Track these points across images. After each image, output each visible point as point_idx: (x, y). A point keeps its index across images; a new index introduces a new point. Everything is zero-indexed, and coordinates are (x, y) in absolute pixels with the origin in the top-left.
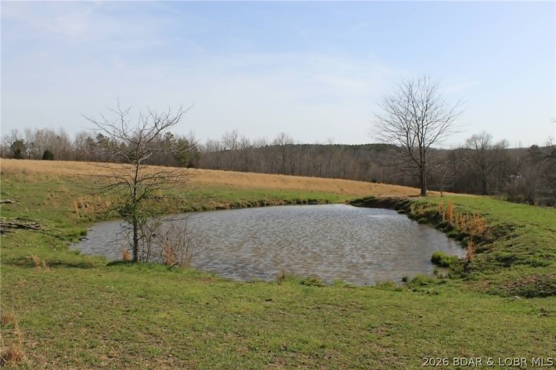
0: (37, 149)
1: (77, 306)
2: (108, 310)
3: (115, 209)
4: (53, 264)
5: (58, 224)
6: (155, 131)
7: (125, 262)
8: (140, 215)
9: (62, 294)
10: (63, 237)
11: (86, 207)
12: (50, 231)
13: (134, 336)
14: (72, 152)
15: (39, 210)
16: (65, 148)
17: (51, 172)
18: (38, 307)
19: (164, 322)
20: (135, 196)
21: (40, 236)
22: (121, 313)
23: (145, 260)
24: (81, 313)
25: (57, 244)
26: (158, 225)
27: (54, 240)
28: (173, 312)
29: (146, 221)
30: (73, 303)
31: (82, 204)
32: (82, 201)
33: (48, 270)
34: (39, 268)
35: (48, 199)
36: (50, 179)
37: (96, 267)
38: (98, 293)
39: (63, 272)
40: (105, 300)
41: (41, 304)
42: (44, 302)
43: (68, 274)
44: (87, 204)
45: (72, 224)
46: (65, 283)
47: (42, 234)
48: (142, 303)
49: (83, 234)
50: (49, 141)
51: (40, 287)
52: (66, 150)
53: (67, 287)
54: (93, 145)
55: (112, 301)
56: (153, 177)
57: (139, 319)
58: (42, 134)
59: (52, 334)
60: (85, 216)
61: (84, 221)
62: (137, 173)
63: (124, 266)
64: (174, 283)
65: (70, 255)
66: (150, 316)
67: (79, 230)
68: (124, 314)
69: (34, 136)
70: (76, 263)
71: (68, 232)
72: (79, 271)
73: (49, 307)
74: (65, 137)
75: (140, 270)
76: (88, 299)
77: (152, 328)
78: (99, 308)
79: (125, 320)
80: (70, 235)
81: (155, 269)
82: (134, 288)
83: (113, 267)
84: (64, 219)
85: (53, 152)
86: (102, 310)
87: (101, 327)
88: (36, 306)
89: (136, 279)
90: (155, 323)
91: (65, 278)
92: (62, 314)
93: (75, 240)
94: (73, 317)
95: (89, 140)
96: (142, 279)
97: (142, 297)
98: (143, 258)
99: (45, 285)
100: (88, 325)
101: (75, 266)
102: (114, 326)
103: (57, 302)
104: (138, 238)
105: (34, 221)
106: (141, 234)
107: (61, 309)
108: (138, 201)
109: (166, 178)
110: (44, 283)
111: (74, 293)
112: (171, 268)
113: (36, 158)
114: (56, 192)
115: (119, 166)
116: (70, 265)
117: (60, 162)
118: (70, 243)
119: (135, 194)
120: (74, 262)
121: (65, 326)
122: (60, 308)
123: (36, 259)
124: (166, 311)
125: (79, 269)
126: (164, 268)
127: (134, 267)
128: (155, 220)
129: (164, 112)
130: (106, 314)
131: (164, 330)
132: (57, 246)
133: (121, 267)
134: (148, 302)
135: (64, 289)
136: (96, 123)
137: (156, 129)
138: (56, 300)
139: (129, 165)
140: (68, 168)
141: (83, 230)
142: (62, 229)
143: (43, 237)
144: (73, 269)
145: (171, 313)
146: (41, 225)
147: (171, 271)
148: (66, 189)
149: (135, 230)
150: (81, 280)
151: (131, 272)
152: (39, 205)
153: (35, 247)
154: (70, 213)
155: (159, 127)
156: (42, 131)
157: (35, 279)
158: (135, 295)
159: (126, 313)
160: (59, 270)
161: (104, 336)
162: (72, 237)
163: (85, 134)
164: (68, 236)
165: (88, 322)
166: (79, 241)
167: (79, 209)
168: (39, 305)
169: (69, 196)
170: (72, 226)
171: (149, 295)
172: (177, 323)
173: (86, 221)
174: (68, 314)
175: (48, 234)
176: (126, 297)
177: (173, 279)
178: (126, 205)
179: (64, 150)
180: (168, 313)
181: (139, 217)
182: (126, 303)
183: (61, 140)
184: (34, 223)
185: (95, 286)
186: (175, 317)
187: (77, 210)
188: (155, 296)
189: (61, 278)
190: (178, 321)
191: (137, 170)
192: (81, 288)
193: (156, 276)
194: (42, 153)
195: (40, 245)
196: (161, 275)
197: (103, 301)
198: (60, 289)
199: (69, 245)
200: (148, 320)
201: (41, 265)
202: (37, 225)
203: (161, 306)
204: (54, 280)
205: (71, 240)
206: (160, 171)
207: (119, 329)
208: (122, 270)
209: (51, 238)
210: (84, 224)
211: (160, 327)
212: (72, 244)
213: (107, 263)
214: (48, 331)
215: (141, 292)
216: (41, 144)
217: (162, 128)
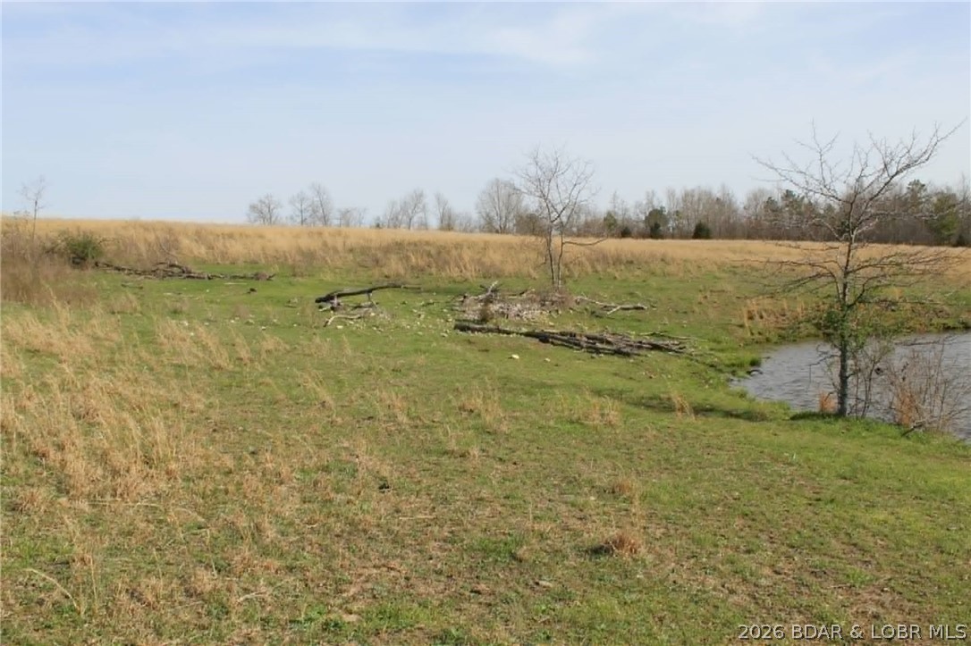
0: (685, 222)
1: (732, 482)
2: (783, 493)
3: (808, 321)
4: (701, 410)
5: (714, 345)
6: (885, 177)
7: (823, 415)
8: (853, 334)
9: (709, 460)
10: (720, 367)
11: (761, 317)
12: (701, 355)
13: (822, 544)
14: (742, 225)
15: (685, 322)
16: (729, 218)
17: (706, 259)
18: (671, 475)
19: (882, 529)
20: (844, 299)
21: (685, 364)
22: (805, 501)
23: (860, 414)
24: (737, 494)
25: (711, 378)
26: (886, 351)
27: (706, 372)
28: (902, 512)
29: (863, 343)
30: (726, 475)
31: (756, 313)
32: (755, 308)
33: (692, 418)
34: (679, 414)
35: (700, 303)
36: (703, 270)
37: (771, 420)
38: (768, 465)
39: (715, 424)
40: (781, 476)
41: (676, 472)
42: (681, 468)
43: (725, 428)
44: (764, 314)
45: (737, 346)
46: (715, 441)
47: (688, 361)
48: (846, 489)
49: (754, 363)
50: (704, 207)
51: (677, 444)
52: (731, 221)
53: (720, 449)
54: (776, 211)
55: (792, 480)
56: (880, 264)
57: (836, 517)
58: (693, 196)
59: (688, 521)
60: (760, 333)
61: (757, 342)
62: (849, 256)
63: (819, 423)
64: (908, 460)
65: (731, 397)
66: (856, 513)
67: (747, 356)
68: (810, 505)
69: (681, 201)
70: (739, 412)
71: (730, 360)
72: (743, 425)
73: (686, 478)
74: (730, 201)
75: (848, 430)
76: (750, 472)
77: (858, 536)
78: (767, 489)
79: (811, 515)
80: (733, 365)
81: (878, 432)
82: (833, 462)
83: (801, 422)
84: (724, 337)
85: (710, 226)
86: (772, 492)
87: (769, 521)
88: (669, 474)
89: (837, 445)
90: (864, 527)
91: (718, 433)
92: (707, 491)
93: (741, 373)
94: (723, 498)
95: (770, 202)
96: (850, 447)
97: (845, 478)
98: (857, 411)
99: (685, 442)
100: (747, 515)
101: (738, 416)
102: (791, 521)
103: (700, 472)
104: (847, 374)
105: (677, 339)
106: (854, 367)
107: (706, 484)
108: (850, 307)
109: (905, 265)
110: (685, 438)
111: (729, 459)
112: (908, 432)
113: (683, 236)
114: (711, 291)
115: (818, 245)
116: (729, 414)
117: (721, 241)
118: (732, 377)
119: (844, 294)
120: (736, 410)
121: (709, 511)
122: (705, 480)
123: (677, 400)
124: (889, 509)
125: (741, 421)
126: (894, 431)
127: (839, 425)
128: (882, 342)
129: (901, 143)
130: (778, 500)
131: (879, 542)
132: (711, 382)
133: (815, 423)
134: (857, 489)
135: (714, 451)
136: (776, 169)
137: (886, 175)
138: (700, 468)
139: (836, 244)
140: (734, 252)
141: (754, 356)
142: (720, 355)
143: (689, 365)
144: (733, 420)
145: (897, 513)
146: (687, 346)
147: (908, 438)
148: (729, 288)
149: (844, 359)
150: (742, 439)
151: (831, 435)
152: (685, 313)
153: (677, 381)
154: (734, 328)
155: (893, 170)
156: (693, 191)
157: (670, 431)
158: (834, 474)
159: (815, 502)
160: (710, 419)
161: (772, 535)
162: (734, 368)
163: (762, 192)
164: (728, 366)
165: (746, 509)
166: (748, 376)
167: (750, 321)
168: (673, 473)
169: (734, 300)
170: (736, 350)
171: (858, 476)
172: (907, 532)
173: (761, 343)
174: (715, 493)
175: (697, 361)
176: (817, 475)
177: (910, 453)
178: (829, 313)
179: (727, 221)
180: (893, 514)
181: (850, 336)
182: (816, 485)
183: (722, 204)
184: (676, 342)
185: (766, 450)
186: (905, 521)
187: (747, 323)
188: (871, 481)
189: (711, 434)
190: (909, 530)
191: (849, 251)
192: (742, 453)
193: (876, 444)
194: (693, 228)
195: (683, 377)
196: (889, 444)
197: (775, 477)
198: (708, 450)
199: (730, 380)
200: (852, 521)
201: (682, 409)
202: (681, 346)
203: (880, 499)
204: (699, 435)
205: (734, 373)
206: (893, 253)
207: (799, 528)
208: (816, 429)
209: (702, 367)
210: (757, 346)
211: (874, 536)
212: (736, 379)
213: (791, 415)
214: (682, 515)
215: (847, 471)
216: (690, 213)
217: (897, 173)
